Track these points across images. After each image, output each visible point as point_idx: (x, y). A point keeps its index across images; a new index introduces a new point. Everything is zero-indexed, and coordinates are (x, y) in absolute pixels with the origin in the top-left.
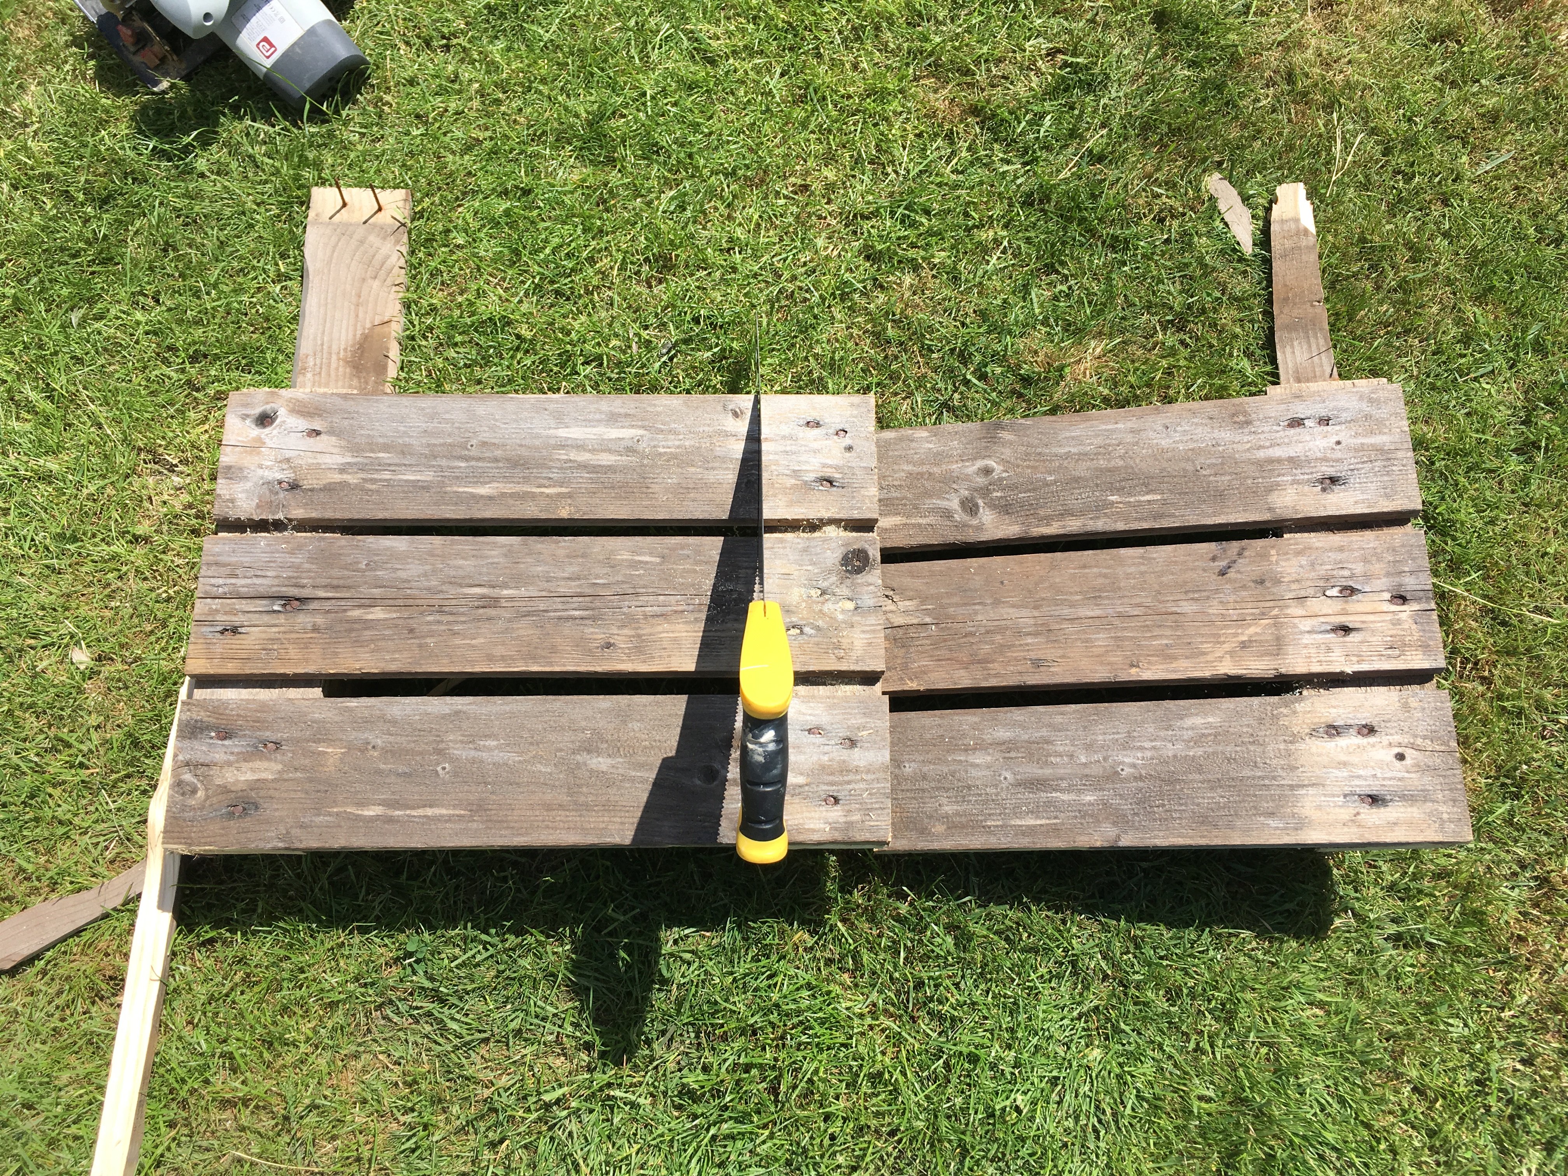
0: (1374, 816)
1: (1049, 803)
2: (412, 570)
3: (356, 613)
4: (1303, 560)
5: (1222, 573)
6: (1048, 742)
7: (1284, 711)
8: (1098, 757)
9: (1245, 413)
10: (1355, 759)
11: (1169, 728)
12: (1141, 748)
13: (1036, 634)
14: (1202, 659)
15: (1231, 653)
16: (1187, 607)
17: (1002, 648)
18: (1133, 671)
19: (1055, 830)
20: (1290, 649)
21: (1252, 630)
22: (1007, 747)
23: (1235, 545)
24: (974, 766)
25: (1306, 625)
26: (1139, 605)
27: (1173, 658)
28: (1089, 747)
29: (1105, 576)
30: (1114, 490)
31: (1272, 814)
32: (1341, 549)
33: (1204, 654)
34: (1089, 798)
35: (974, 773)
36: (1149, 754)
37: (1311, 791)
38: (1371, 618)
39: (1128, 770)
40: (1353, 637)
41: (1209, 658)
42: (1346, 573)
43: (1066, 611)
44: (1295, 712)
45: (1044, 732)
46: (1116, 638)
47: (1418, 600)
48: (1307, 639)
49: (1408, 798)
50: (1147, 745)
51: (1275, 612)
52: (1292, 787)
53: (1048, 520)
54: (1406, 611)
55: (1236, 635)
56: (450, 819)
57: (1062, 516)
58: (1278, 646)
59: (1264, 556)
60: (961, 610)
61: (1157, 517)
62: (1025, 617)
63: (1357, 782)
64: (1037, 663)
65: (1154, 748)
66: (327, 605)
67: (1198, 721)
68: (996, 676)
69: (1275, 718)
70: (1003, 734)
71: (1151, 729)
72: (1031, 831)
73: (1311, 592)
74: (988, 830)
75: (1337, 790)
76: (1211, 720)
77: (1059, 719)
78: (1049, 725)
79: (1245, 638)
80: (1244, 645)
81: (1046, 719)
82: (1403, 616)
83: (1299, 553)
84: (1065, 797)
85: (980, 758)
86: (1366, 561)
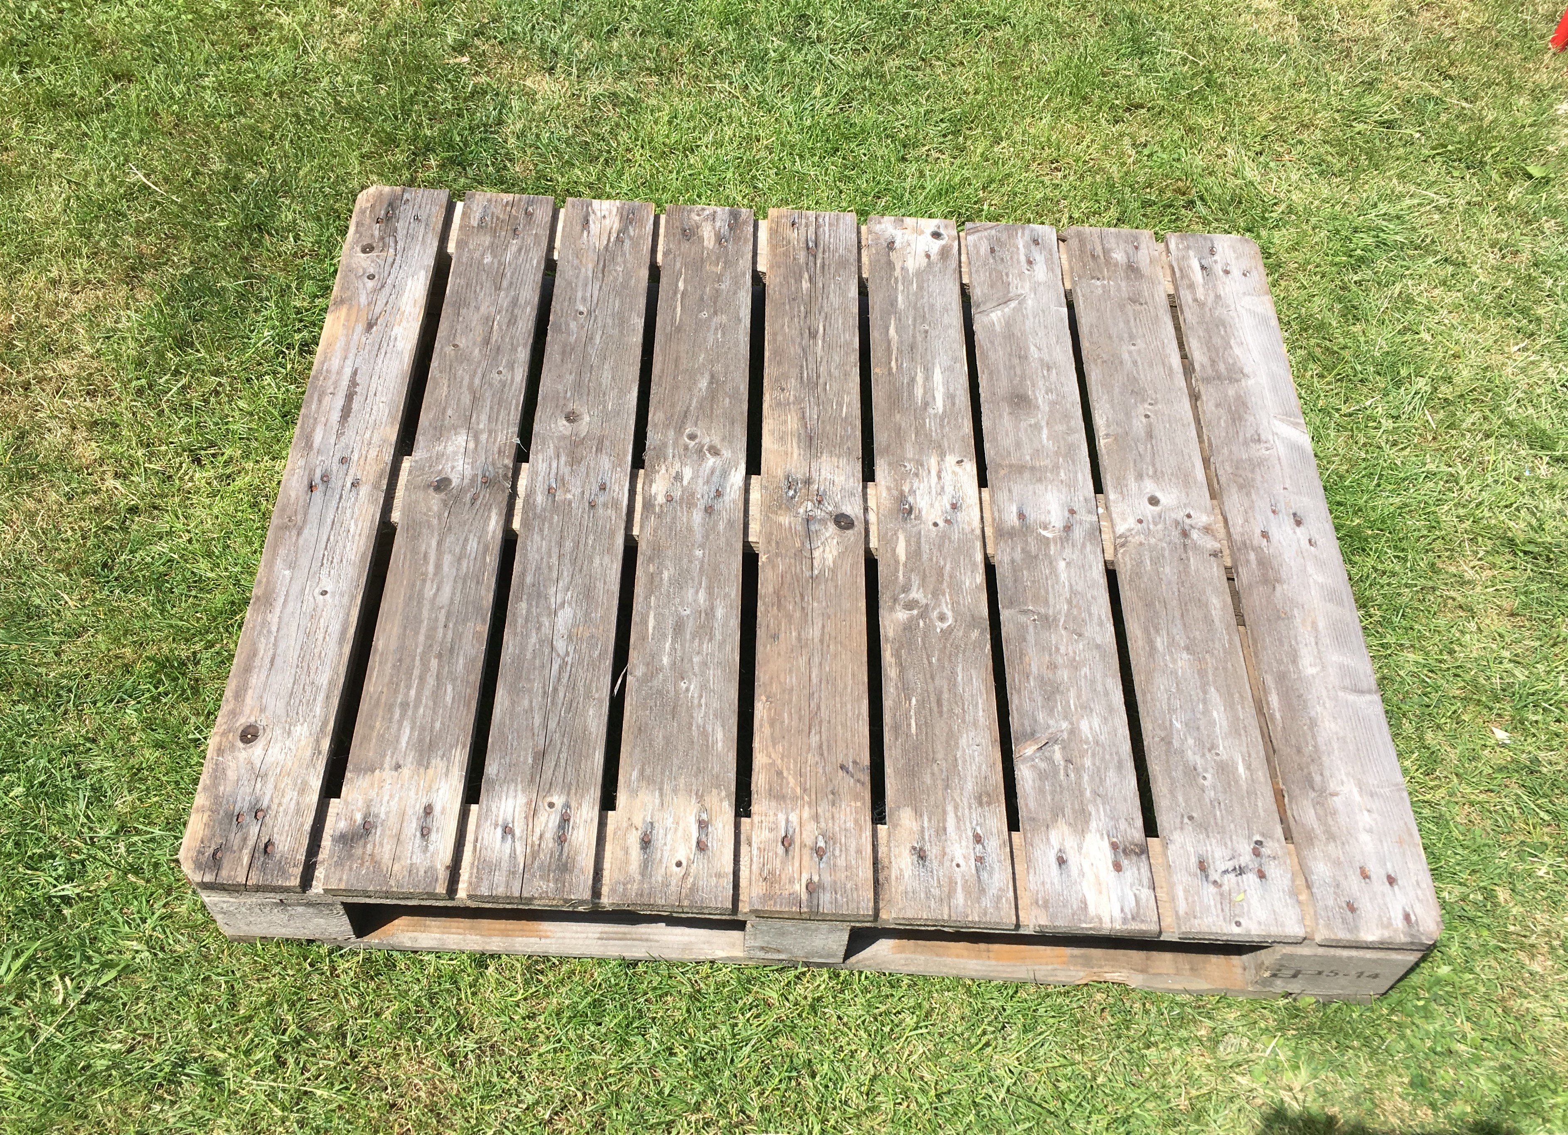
0: (634, 840)
1: (664, 636)
2: (835, 300)
3: (806, 276)
4: (850, 824)
5: (842, 767)
6: (710, 640)
7: (723, 794)
8: (696, 668)
9: (989, 804)
10: (680, 833)
11: (716, 716)
12: (701, 696)
13: (799, 639)
14: (770, 744)
15: (773, 764)
16: (814, 739)
17: (790, 617)
18: (764, 698)
19: (644, 638)
20: (774, 804)
21: (791, 780)
22: (710, 613)
23: (866, 778)
24: (697, 592)
25: (794, 818)
26: (819, 708)
27: (772, 724)
28: (705, 664)
29: (845, 688)
30: (922, 703)
31: (642, 772)
32: (859, 851)
33: (774, 746)
34: (665, 660)
35: (691, 591)
36: (696, 702)
37: (657, 801)
38: (797, 864)
39: (683, 686)
40: (780, 850)
41: (771, 749)
42: (837, 853)
43: (817, 660)
44: (721, 801)
45: (718, 637)
46: (792, 690)
47: (810, 900)
48: (782, 817)
49: (645, 865)
50: (703, 701)
51: (806, 798)
52: (661, 790)
53: (897, 655)
54: (800, 888)
55: (788, 769)
56: (673, 317)
57: (900, 664)
58: (778, 796)
59: (857, 797)
60: (822, 594)
61: (896, 728)
62: (814, 632)
63: (661, 831)
64: (775, 637)
65: (700, 705)
66: (811, 264)
67: (720, 735)
68: (767, 611)
69: (718, 787)
70: (720, 612)
71: (715, 705)
72: (645, 622)
73: (823, 825)
74: (647, 598)
75: (656, 818)
76: (720, 744)
77: (728, 648)
78: (724, 641)
79: (785, 774)
80: (779, 773)
81: (729, 640)
82: (797, 887)
83: (856, 821)
84: (668, 645)
85: (702, 596)
86: (847, 868)
